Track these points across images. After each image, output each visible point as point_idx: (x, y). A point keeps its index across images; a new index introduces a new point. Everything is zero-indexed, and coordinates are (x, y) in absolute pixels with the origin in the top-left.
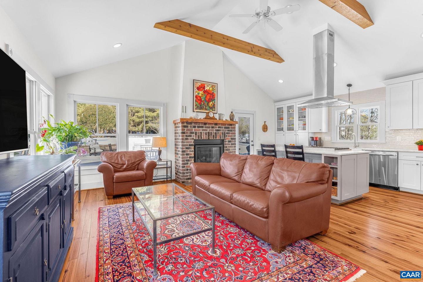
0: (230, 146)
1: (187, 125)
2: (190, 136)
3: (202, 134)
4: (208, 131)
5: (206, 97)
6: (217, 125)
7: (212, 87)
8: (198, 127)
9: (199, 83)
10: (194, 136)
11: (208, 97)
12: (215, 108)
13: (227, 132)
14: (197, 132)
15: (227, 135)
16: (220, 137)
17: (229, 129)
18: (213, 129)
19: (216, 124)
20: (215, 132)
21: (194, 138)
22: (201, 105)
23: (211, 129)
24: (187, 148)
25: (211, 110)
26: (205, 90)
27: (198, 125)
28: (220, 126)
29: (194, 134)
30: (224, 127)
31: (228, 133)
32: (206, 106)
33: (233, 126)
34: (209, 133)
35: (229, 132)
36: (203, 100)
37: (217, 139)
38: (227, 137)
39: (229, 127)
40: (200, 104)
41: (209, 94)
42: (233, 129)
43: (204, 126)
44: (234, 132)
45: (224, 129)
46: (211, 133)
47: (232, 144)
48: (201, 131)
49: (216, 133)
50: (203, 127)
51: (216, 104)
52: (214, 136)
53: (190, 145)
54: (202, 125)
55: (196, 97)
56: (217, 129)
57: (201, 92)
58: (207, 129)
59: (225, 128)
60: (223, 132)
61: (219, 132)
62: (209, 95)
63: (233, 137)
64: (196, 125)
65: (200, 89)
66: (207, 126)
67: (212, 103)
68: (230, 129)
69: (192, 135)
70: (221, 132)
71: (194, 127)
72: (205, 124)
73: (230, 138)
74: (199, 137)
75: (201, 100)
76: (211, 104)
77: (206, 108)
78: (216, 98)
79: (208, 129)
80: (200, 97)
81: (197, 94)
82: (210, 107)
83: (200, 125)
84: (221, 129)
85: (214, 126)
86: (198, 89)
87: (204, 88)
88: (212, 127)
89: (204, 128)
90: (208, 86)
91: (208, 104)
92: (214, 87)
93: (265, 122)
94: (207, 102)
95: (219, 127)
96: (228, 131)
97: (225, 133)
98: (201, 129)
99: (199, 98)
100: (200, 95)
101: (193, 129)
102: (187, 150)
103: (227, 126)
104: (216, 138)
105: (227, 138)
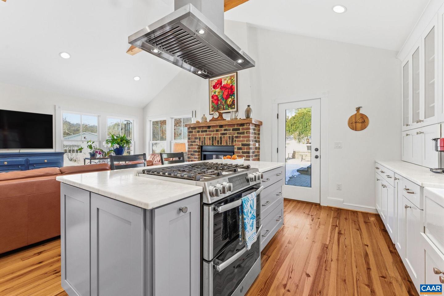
0: (239, 154)
1: (192, 130)
2: (195, 142)
3: (206, 139)
4: (212, 136)
5: (223, 94)
6: (222, 128)
7: (230, 79)
8: (202, 132)
9: (215, 80)
10: (198, 142)
11: (226, 93)
12: (234, 105)
13: (236, 135)
14: (201, 137)
15: (235, 140)
16: (227, 143)
17: (239, 130)
18: (218, 132)
19: (221, 126)
20: (220, 136)
21: (198, 144)
22: (218, 106)
23: (215, 133)
24: (192, 154)
25: (229, 109)
26: (222, 85)
27: (202, 130)
28: (227, 128)
29: (198, 140)
30: (231, 128)
31: (237, 137)
32: (223, 105)
33: (245, 127)
34: (213, 137)
35: (239, 135)
36: (220, 98)
37: (223, 145)
38: (235, 142)
39: (239, 128)
40: (217, 104)
41: (227, 88)
42: (245, 131)
43: (208, 130)
44: (247, 135)
45: (231, 131)
46: (215, 137)
47: (243, 153)
48: (205, 135)
49: (221, 138)
50: (206, 131)
51: (236, 99)
52: (218, 141)
53: (195, 152)
54: (206, 129)
55: (213, 97)
56: (223, 132)
57: (218, 90)
58: (210, 133)
59: (233, 130)
60: (231, 136)
61: (225, 136)
62: (227, 90)
63: (245, 142)
64: (200, 130)
65: (217, 86)
66: (211, 129)
67: (230, 99)
68: (241, 131)
69: (196, 140)
70: (228, 135)
71: (198, 132)
72: (209, 127)
73: (241, 143)
74: (202, 143)
75: (218, 99)
76: (229, 101)
77: (223, 107)
78: (235, 92)
79: (212, 133)
80: (217, 96)
81: (213, 93)
82: (228, 105)
83: (204, 129)
84: (228, 132)
85: (218, 128)
86: (215, 87)
87: (221, 83)
88: (217, 131)
89: (208, 133)
90: (225, 80)
91: (226, 102)
92: (232, 78)
93: (358, 109)
94: (225, 100)
95: (225, 130)
96: (238, 133)
97: (233, 137)
98: (205, 133)
99: (215, 98)
100: (217, 94)
101: (198, 134)
102: (192, 156)
103: (236, 127)
104: (221, 143)
105: (236, 144)
